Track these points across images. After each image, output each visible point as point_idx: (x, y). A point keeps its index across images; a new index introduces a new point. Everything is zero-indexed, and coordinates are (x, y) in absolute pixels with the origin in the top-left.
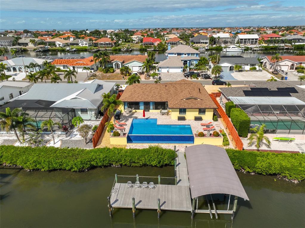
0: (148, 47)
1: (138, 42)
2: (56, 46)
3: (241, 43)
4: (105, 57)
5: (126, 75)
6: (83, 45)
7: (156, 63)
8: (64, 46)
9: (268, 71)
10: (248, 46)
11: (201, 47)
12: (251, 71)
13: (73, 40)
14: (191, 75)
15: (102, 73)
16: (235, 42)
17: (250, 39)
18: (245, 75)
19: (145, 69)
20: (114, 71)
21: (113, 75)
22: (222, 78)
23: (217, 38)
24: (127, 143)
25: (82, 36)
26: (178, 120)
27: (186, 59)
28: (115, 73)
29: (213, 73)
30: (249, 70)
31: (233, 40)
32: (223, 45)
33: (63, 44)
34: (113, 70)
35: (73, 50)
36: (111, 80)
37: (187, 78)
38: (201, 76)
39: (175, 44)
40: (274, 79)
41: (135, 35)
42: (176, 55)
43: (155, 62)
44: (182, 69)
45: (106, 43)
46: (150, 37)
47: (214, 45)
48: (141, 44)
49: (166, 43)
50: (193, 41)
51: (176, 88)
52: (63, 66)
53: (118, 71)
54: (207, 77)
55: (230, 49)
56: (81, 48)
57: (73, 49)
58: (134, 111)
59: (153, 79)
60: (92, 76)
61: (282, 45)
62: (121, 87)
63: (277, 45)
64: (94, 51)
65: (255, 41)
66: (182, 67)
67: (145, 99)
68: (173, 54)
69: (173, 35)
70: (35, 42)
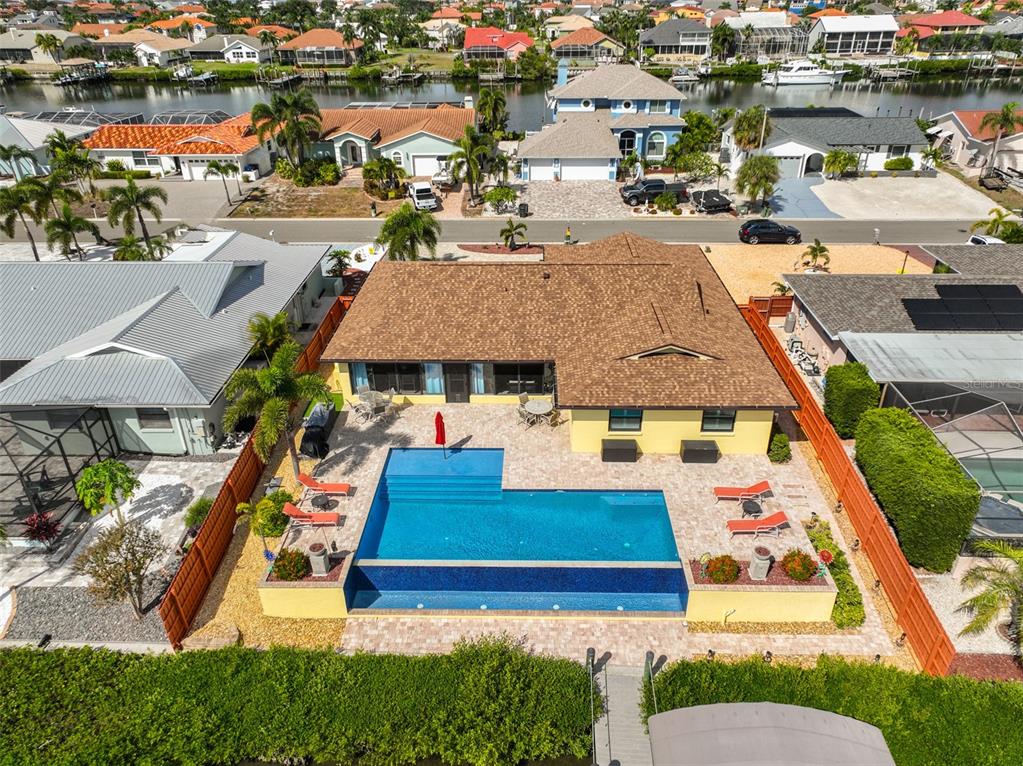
0: (484, 67)
1: (449, 44)
2: (136, 62)
3: (831, 48)
4: (301, 118)
5: (387, 196)
6: (241, 60)
7: (511, 136)
8: (170, 61)
9: (957, 174)
10: (857, 62)
11: (681, 64)
12: (890, 175)
13: (205, 36)
14: (651, 194)
15: (289, 187)
16: (810, 48)
17: (866, 33)
18: (868, 192)
19: (465, 168)
20: (338, 178)
21: (336, 193)
22: (778, 209)
23: (742, 30)
24: (350, 606)
25: (243, 21)
26: (605, 459)
27: (629, 126)
28: (342, 184)
29: (741, 188)
30: (882, 169)
31: (800, 40)
32: (763, 60)
33: (163, 53)
34: (336, 170)
35: (200, 78)
36: (322, 216)
37: (636, 211)
38: (692, 199)
39: (583, 54)
40: (1006, 219)
41: (437, 18)
42: (591, 108)
43: (509, 131)
44: (614, 169)
45: (327, 49)
46: (491, 24)
47: (729, 59)
48: (456, 53)
49: (549, 49)
50: (650, 42)
51: (592, 286)
52: (135, 154)
53: (355, 176)
54: (716, 204)
55: (792, 73)
56: (232, 72)
57: (202, 73)
58: (398, 399)
59: (494, 214)
60: (246, 200)
61: (984, 57)
62: (358, 258)
63: (964, 57)
64: (279, 81)
65: (883, 43)
66: (612, 161)
67: (447, 344)
68: (576, 101)
69: (576, 16)
70: (56, 46)
